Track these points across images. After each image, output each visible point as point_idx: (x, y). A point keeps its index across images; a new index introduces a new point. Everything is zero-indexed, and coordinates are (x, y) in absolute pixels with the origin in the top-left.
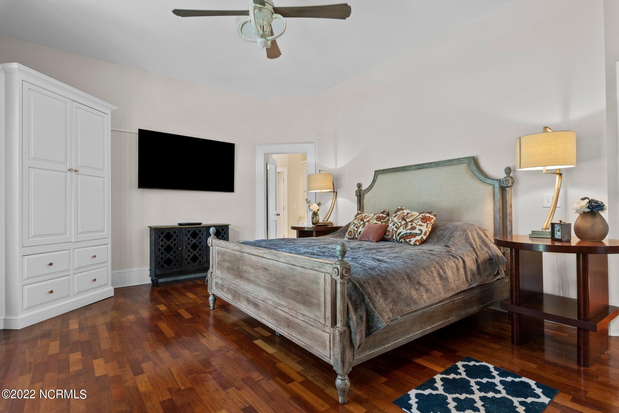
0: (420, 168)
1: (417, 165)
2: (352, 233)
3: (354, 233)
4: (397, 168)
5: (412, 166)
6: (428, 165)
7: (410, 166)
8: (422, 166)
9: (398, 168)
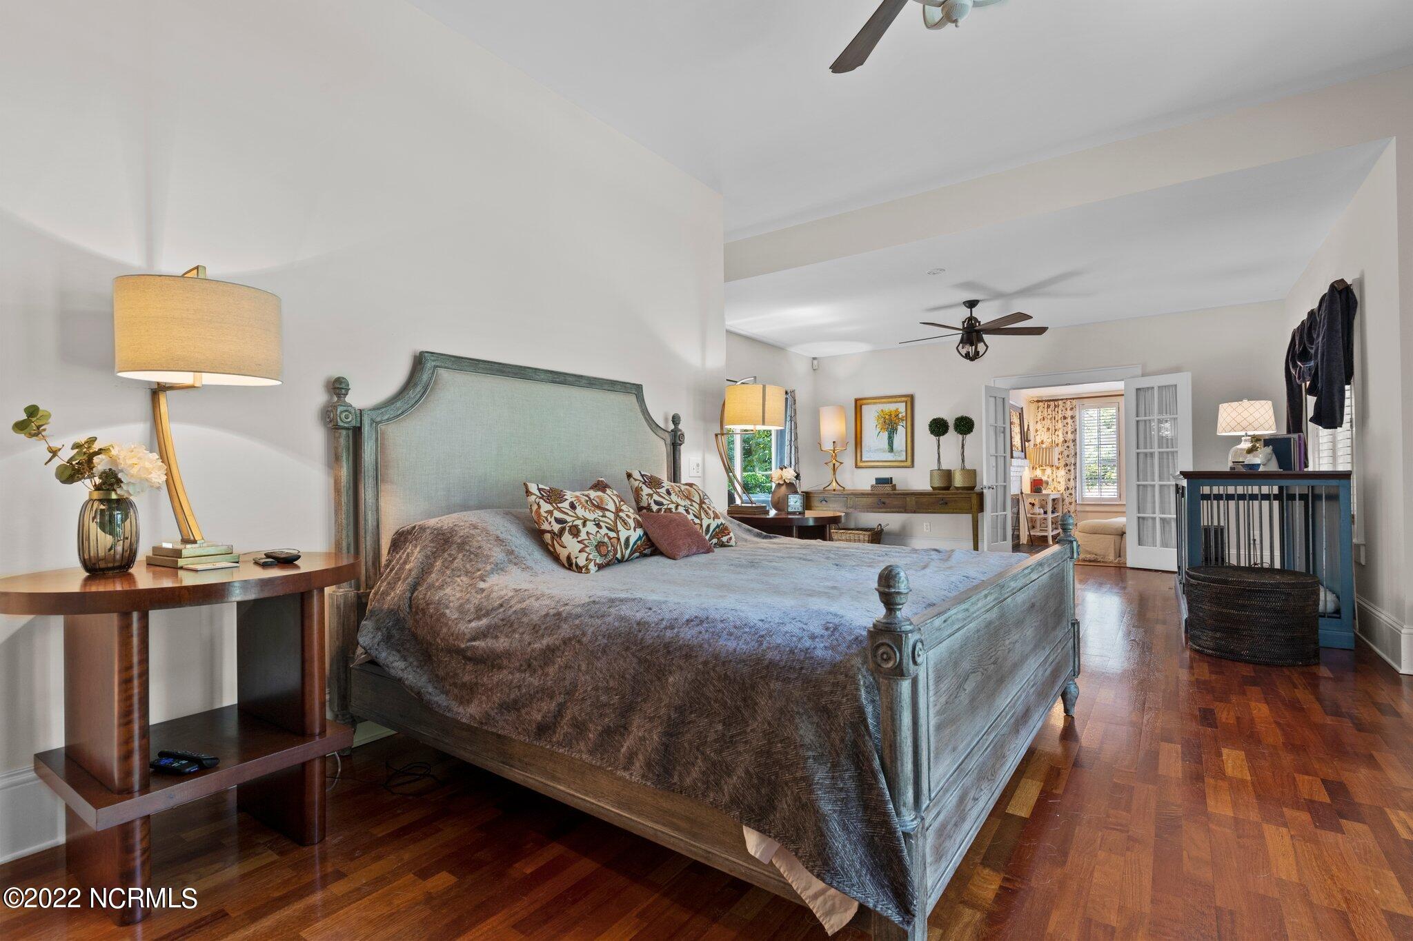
0: (558, 380)
1: (551, 372)
2: (607, 548)
3: (612, 546)
4: (500, 364)
5: (539, 370)
6: (574, 379)
7: (536, 369)
8: (562, 378)
9: (504, 364)
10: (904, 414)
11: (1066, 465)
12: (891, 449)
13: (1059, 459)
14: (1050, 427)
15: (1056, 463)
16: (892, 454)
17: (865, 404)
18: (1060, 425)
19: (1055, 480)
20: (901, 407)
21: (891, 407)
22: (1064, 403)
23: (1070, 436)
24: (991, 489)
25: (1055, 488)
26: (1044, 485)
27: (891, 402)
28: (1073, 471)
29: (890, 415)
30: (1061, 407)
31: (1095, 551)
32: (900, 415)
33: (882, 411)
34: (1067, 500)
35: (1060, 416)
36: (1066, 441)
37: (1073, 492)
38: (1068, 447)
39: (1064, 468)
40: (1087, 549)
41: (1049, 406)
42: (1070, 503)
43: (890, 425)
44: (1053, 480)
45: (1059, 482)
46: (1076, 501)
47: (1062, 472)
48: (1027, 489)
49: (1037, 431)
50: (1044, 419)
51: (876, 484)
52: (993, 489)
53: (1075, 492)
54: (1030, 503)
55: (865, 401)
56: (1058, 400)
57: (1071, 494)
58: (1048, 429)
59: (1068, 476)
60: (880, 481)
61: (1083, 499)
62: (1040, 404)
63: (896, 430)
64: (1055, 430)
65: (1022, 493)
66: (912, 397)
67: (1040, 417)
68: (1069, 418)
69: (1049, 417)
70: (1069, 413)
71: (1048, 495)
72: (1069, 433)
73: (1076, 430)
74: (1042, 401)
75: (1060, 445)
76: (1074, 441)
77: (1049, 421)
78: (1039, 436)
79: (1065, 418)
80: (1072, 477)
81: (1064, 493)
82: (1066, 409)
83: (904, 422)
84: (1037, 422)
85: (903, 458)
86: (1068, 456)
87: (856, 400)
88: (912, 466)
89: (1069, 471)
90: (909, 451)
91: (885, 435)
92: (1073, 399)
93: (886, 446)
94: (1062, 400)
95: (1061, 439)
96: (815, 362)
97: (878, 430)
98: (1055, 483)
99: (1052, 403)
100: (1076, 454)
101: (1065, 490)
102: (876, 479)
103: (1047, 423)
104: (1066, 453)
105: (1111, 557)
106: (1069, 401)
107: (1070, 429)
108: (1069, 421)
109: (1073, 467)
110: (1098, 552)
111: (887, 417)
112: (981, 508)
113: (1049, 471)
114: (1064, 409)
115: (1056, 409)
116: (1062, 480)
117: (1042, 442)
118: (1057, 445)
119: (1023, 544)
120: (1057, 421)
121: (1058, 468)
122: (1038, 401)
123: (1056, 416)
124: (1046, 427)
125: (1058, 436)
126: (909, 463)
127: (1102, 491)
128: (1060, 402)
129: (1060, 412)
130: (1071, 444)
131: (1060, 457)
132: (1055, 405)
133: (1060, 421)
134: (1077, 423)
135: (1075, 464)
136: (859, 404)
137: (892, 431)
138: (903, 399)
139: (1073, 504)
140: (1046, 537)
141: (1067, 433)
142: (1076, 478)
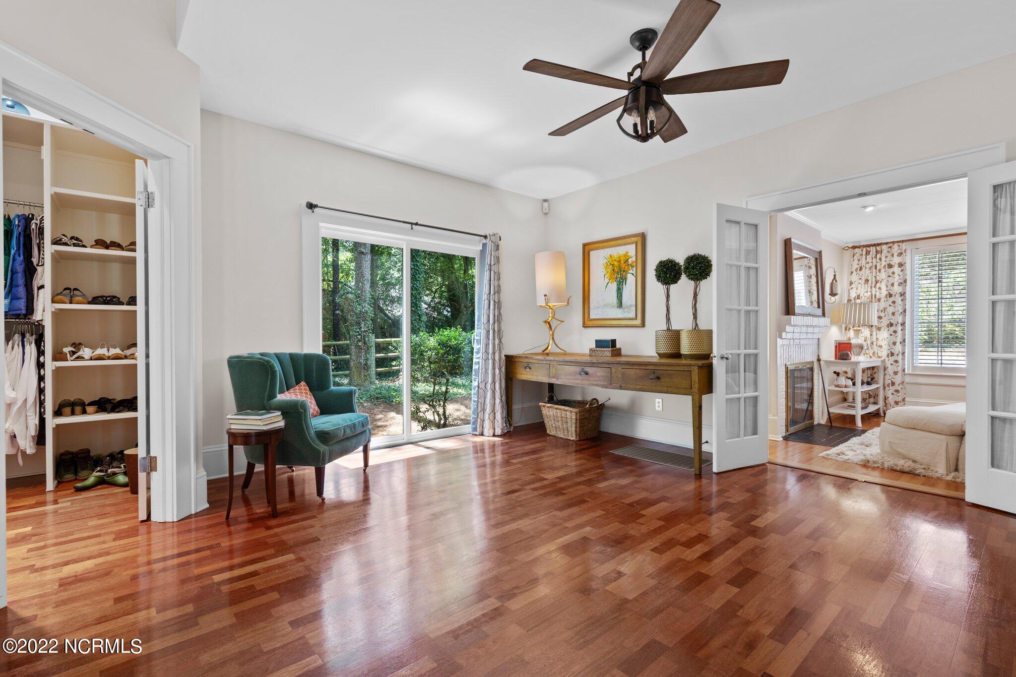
10: (634, 259)
11: (891, 325)
12: (620, 305)
13: (880, 318)
14: (869, 278)
15: (875, 322)
16: (621, 310)
17: (592, 250)
18: (883, 275)
19: (875, 343)
20: (631, 250)
21: (618, 251)
22: (890, 247)
23: (897, 289)
24: (725, 360)
25: (874, 353)
26: (854, 350)
27: (620, 245)
28: (900, 332)
29: (619, 261)
30: (885, 252)
31: (913, 455)
32: (630, 261)
33: (611, 256)
34: (891, 370)
35: (884, 263)
36: (891, 296)
37: (900, 358)
38: (894, 302)
39: (887, 329)
40: (900, 450)
41: (868, 253)
42: (896, 373)
43: (619, 272)
44: (872, 343)
45: (881, 347)
46: (904, 370)
47: (884, 335)
48: (828, 353)
49: (851, 283)
50: (861, 269)
51: (596, 347)
52: (727, 359)
53: (903, 359)
54: (835, 372)
55: (592, 246)
56: (879, 245)
57: (896, 361)
58: (867, 281)
59: (893, 339)
60: (600, 344)
61: (914, 368)
62: (857, 250)
63: (626, 279)
64: (877, 282)
65: (819, 360)
66: (643, 237)
67: (855, 266)
68: (896, 266)
69: (868, 266)
70: (896, 260)
71: (858, 363)
72: (896, 284)
73: (905, 281)
74: (859, 247)
75: (882, 300)
76: (903, 295)
77: (868, 271)
78: (854, 290)
79: (890, 266)
80: (899, 340)
81: (887, 359)
82: (893, 255)
83: (634, 269)
84: (852, 273)
85: (632, 315)
86: (893, 314)
87: (585, 245)
88: (643, 325)
89: (895, 332)
90: (639, 306)
91: (614, 286)
92: (903, 241)
93: (614, 300)
94: (887, 243)
95: (884, 292)
96: (546, 204)
97: (607, 280)
98: (875, 348)
99: (873, 249)
100: (905, 311)
101: (888, 356)
102: (597, 341)
103: (866, 273)
104: (890, 310)
105: (940, 470)
106: (896, 245)
107: (896, 279)
108: (896, 269)
109: (899, 328)
110: (918, 458)
111: (616, 263)
112: (708, 387)
113: (866, 332)
114: (889, 255)
115: (878, 256)
116: (884, 343)
117: (858, 297)
118: (879, 300)
119: (819, 425)
120: (880, 271)
121: (879, 329)
122: (854, 247)
123: (878, 264)
124: (864, 279)
125: (880, 288)
126: (638, 322)
127: (943, 358)
128: (884, 247)
129: (883, 259)
130: (898, 299)
131: (882, 314)
132: (877, 252)
133: (883, 270)
134: (908, 272)
135: (903, 324)
136: (587, 249)
137: (621, 282)
138: (633, 239)
139: (900, 374)
140: (854, 416)
141: (893, 285)
142: (904, 341)
